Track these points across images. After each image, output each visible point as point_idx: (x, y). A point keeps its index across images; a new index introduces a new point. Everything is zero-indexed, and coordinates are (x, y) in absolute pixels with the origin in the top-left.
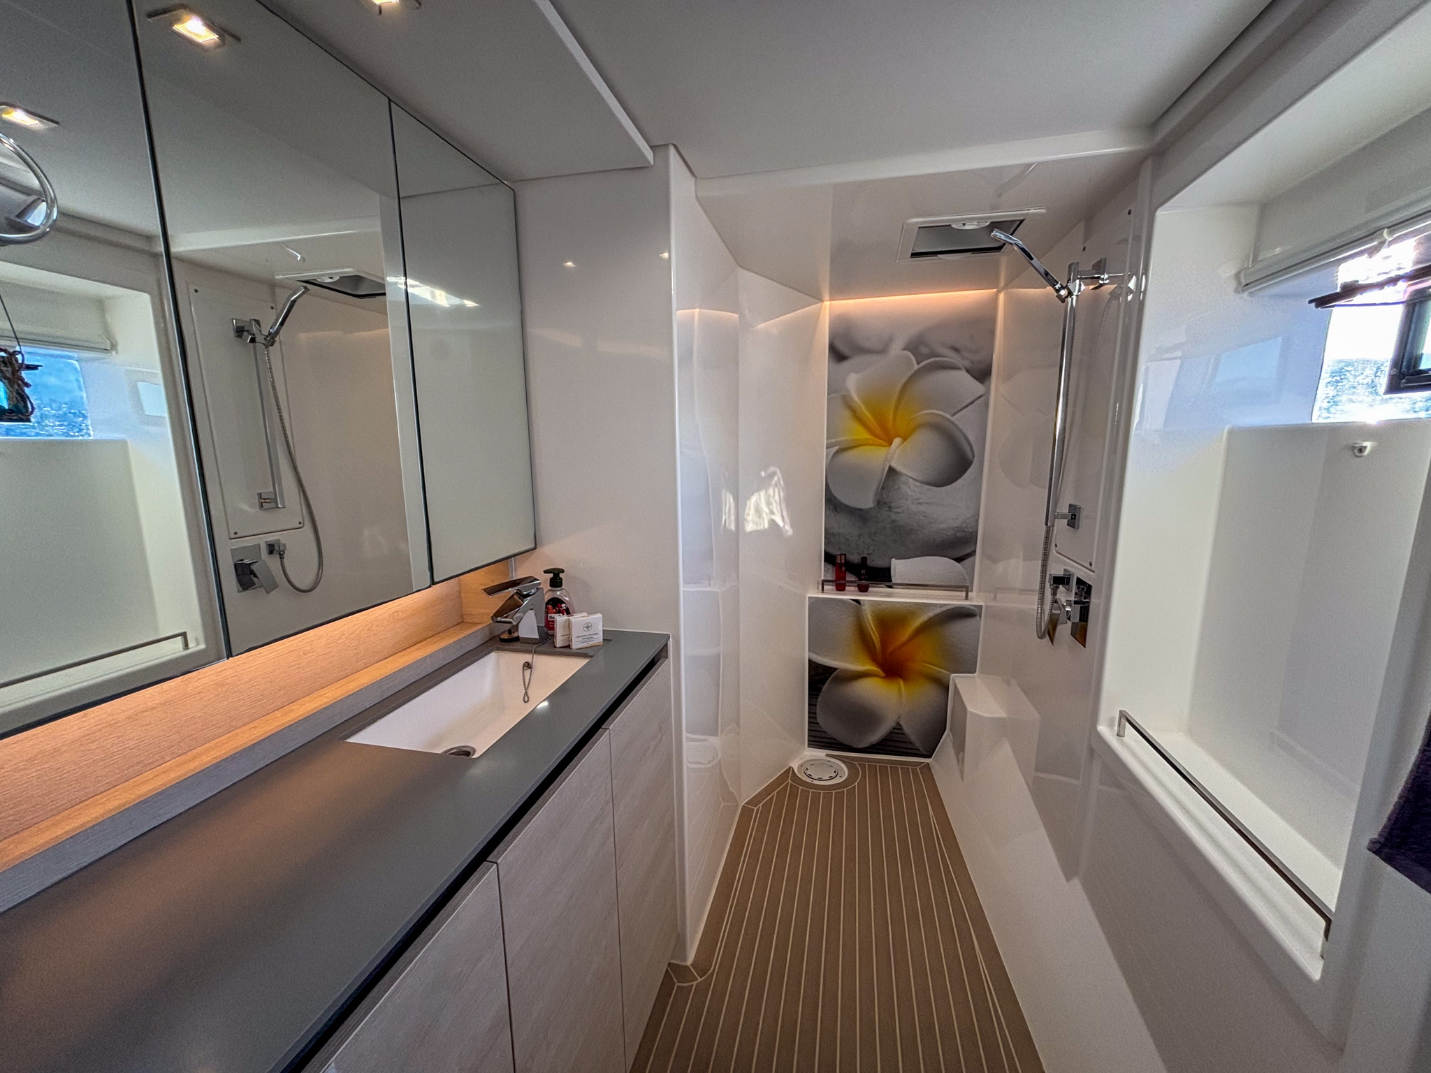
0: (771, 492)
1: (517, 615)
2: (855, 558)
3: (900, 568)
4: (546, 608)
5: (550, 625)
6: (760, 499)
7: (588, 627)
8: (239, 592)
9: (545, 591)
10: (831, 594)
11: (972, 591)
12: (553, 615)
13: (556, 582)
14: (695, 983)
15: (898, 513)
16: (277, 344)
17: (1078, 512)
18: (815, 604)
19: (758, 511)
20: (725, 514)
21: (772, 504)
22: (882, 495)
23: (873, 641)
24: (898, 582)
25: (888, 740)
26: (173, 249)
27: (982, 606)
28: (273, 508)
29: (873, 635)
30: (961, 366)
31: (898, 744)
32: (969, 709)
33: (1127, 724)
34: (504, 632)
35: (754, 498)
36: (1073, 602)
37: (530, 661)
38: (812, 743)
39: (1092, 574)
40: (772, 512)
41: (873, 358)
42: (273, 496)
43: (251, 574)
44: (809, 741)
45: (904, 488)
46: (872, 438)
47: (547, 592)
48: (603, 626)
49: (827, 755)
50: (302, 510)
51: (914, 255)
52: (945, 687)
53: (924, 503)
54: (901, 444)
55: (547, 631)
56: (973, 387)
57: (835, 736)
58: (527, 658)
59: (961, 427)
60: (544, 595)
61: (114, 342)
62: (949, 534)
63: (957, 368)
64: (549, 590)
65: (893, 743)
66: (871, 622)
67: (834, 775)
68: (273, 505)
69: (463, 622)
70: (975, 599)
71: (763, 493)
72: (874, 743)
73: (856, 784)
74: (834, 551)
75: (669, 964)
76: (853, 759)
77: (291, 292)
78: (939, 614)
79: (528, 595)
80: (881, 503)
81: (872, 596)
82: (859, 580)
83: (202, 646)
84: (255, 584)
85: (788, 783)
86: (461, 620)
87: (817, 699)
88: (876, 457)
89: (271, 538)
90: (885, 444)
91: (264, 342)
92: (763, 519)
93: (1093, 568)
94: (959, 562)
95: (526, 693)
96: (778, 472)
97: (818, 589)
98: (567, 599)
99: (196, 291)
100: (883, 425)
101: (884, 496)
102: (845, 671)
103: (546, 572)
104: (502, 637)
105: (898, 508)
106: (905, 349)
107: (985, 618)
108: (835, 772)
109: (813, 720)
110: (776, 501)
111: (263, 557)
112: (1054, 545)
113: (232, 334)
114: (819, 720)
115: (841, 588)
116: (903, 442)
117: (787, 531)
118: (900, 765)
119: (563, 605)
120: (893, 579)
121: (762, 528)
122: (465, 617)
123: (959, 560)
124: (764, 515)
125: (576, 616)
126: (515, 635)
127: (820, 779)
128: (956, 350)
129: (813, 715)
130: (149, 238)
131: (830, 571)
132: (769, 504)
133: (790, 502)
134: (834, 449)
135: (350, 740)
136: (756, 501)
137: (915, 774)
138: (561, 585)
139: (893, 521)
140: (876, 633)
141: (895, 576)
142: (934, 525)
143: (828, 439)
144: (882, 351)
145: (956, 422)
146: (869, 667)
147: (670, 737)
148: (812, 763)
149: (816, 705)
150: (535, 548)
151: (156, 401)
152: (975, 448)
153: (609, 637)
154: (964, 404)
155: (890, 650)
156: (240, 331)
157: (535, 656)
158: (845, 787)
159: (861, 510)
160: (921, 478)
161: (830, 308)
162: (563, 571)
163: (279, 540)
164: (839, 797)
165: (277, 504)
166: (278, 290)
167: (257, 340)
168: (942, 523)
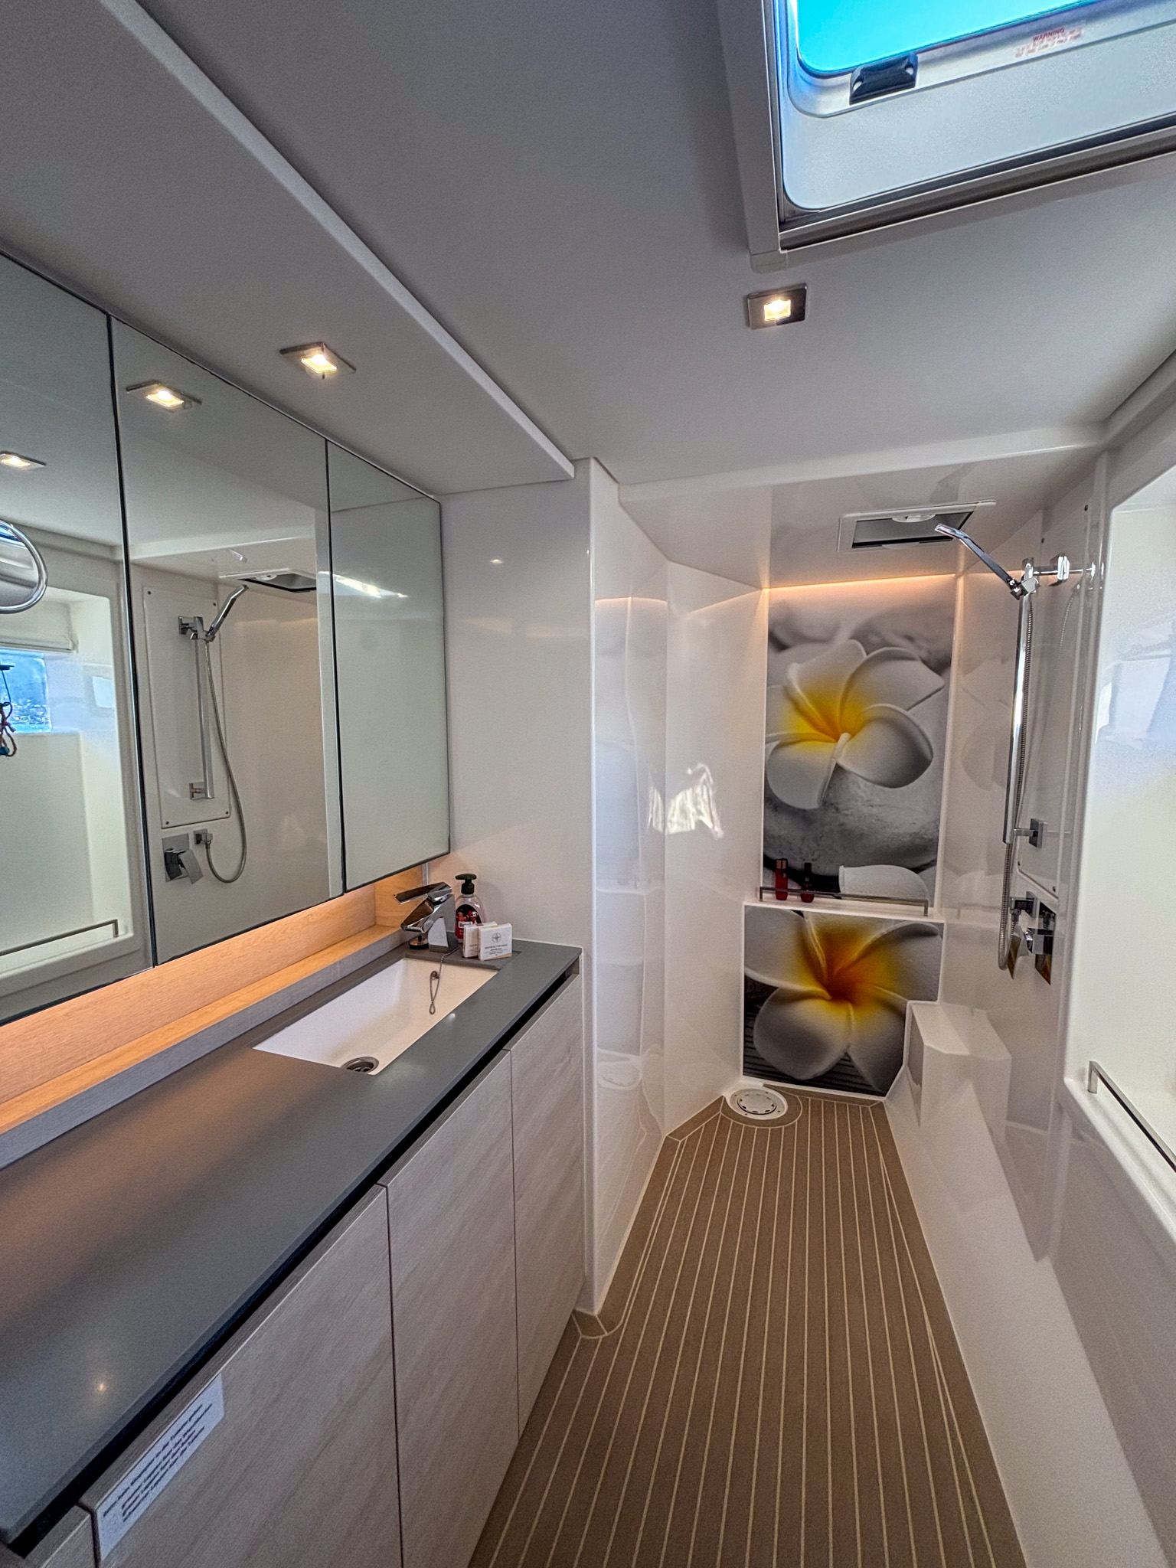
0: (698, 790)
1: (428, 922)
2: (798, 864)
3: (849, 877)
4: (457, 915)
5: (460, 933)
6: (686, 799)
7: (497, 938)
8: (167, 881)
9: (456, 898)
10: (770, 903)
11: (932, 906)
12: (463, 923)
13: (468, 888)
14: (601, 1337)
15: (847, 815)
16: (216, 639)
17: (1039, 828)
18: (751, 914)
19: (684, 812)
20: (652, 813)
21: (700, 803)
22: (828, 795)
23: (818, 959)
24: (847, 893)
25: (834, 1072)
26: (132, 557)
27: (943, 924)
28: (202, 798)
29: (817, 950)
30: (917, 657)
31: (848, 1078)
32: (926, 1043)
33: (1099, 1080)
34: (414, 939)
35: (679, 798)
36: (1036, 932)
37: (438, 970)
38: (749, 1070)
39: (1055, 900)
40: (700, 813)
41: (816, 647)
42: (202, 787)
43: (179, 863)
44: (744, 1068)
45: (854, 789)
46: (817, 732)
47: (457, 899)
48: (513, 936)
49: (765, 1086)
50: (229, 799)
51: (855, 545)
52: (901, 1015)
53: (876, 805)
54: (848, 741)
55: (456, 939)
56: (930, 679)
57: (774, 1065)
58: (435, 967)
59: (918, 722)
60: (455, 902)
61: (75, 642)
62: (905, 839)
63: (911, 659)
64: (460, 897)
65: (840, 1076)
66: (816, 937)
67: (771, 1109)
68: (203, 795)
69: (375, 925)
70: (935, 916)
71: (689, 792)
72: (818, 1075)
73: (797, 1120)
74: (774, 855)
75: (574, 1312)
76: (793, 1091)
77: (233, 589)
78: (893, 931)
79: (439, 903)
80: (826, 804)
81: (818, 907)
82: (802, 889)
83: (131, 934)
84: (181, 873)
85: (719, 1115)
86: (373, 923)
87: (754, 1020)
88: (821, 754)
89: (198, 828)
90: (833, 740)
91: (205, 638)
92: (690, 821)
93: (1057, 894)
94: (917, 873)
95: (432, 1004)
96: (707, 769)
97: (756, 896)
98: (478, 906)
99: (149, 593)
100: (828, 718)
101: (831, 795)
102: (784, 991)
103: (458, 878)
104: (412, 944)
105: (847, 810)
106: (852, 638)
107: (948, 937)
108: (773, 1105)
109: (749, 1045)
110: (704, 801)
111: (191, 847)
112: (1017, 864)
113: (177, 630)
114: (756, 1045)
115: (781, 896)
116: (851, 738)
117: (717, 833)
118: (850, 1102)
119: (474, 913)
120: (841, 889)
121: (689, 829)
122: (378, 919)
123: (917, 870)
124: (691, 816)
125: (485, 925)
126: (425, 942)
127: (755, 1113)
128: (910, 639)
129: (750, 1039)
130: (112, 548)
131: (771, 876)
132: (696, 803)
133: (722, 802)
134: (775, 744)
135: (256, 1048)
136: (682, 800)
137: (866, 1116)
138: (472, 892)
139: (842, 825)
140: (821, 948)
141: (844, 885)
142: (888, 830)
143: (767, 733)
144: (826, 640)
145: (911, 717)
146: (811, 987)
147: (579, 1060)
148: (747, 1093)
149: (753, 1028)
150: (449, 853)
151: (106, 694)
152: (934, 746)
153: (519, 948)
154: (920, 698)
155: (836, 971)
156: (184, 629)
157: (443, 966)
158: (784, 1124)
159: (804, 811)
160: (871, 777)
161: (769, 596)
162: (474, 877)
163: (206, 830)
164: (776, 1134)
165: (207, 794)
166: (221, 588)
167: (199, 637)
168: (897, 828)
